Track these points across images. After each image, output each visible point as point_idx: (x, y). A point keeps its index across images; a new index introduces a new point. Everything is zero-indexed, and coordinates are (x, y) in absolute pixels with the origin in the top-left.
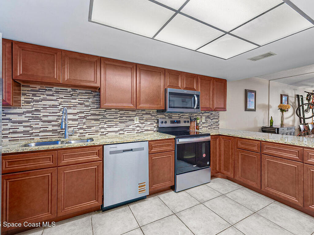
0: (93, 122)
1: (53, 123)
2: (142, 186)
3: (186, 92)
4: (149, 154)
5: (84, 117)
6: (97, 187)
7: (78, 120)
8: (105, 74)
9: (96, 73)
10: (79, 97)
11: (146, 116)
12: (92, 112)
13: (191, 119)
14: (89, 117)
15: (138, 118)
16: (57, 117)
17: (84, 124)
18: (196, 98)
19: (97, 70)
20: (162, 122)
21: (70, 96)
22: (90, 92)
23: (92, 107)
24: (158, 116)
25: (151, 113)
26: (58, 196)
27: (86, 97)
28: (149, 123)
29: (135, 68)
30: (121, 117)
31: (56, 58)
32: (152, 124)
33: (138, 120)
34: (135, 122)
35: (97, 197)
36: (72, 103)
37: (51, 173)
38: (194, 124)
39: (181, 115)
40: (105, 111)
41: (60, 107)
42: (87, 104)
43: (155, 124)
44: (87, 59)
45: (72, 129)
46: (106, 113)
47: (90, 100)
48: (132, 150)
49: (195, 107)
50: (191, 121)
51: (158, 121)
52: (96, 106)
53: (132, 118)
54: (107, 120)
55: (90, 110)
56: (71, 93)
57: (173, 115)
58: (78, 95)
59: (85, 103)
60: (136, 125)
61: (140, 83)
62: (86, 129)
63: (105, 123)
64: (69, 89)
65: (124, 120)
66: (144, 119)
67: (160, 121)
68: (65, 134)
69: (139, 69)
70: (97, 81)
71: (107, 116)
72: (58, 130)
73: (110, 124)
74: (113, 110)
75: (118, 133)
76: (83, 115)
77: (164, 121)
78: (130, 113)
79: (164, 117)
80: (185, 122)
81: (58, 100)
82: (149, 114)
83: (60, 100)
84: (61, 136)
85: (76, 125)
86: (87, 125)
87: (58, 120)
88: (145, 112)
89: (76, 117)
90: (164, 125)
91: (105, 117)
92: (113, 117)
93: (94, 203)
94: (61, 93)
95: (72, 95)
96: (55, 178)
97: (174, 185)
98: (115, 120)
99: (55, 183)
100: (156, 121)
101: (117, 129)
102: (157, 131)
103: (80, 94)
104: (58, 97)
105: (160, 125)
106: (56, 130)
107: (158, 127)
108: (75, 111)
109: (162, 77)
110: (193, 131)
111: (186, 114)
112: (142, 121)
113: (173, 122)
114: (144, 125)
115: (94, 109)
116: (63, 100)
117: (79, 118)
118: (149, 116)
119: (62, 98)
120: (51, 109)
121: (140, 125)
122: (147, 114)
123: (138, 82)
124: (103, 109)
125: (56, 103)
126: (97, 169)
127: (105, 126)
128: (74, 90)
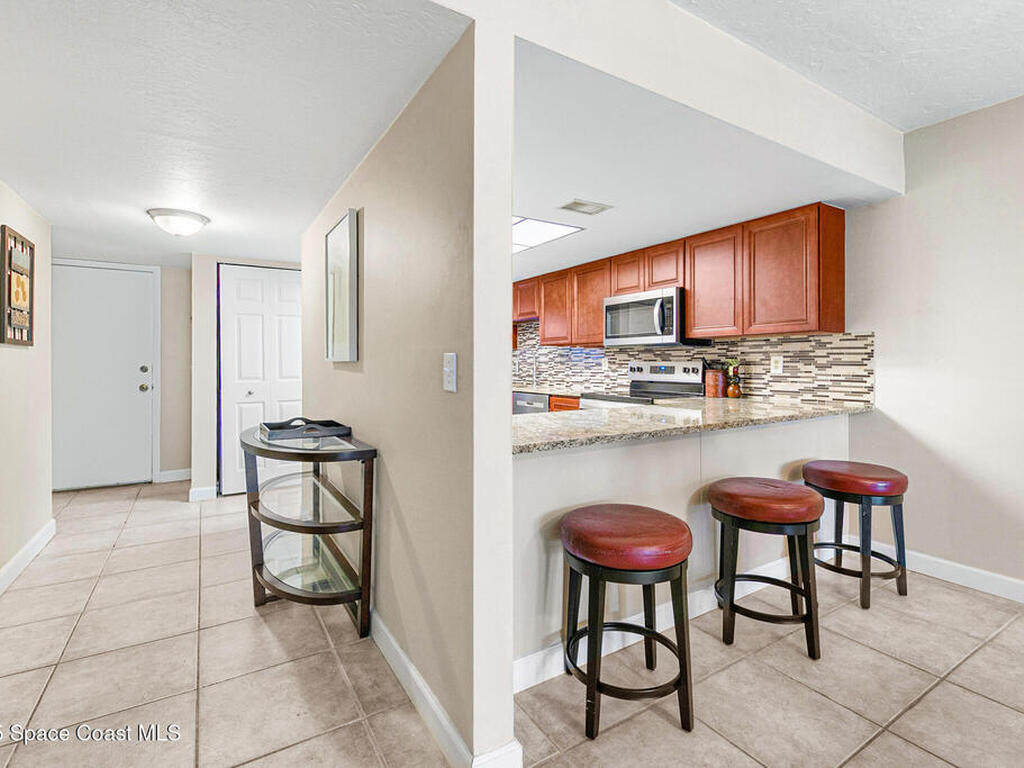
66: (617, 362)
79: (653, 358)
112: (614, 367)
114: (616, 374)
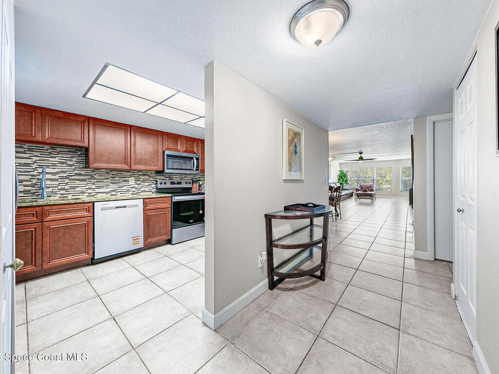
0: (77, 182)
1: (25, 183)
2: (136, 239)
3: (184, 154)
4: (144, 210)
5: (66, 178)
6: (87, 241)
7: (59, 180)
8: (94, 133)
9: (83, 132)
10: (60, 155)
11: (142, 178)
12: (75, 172)
13: (193, 181)
14: (73, 177)
15: (133, 179)
16: (30, 177)
17: (67, 184)
18: (195, 161)
19: (85, 130)
20: (161, 183)
21: (48, 154)
22: (74, 150)
23: (76, 167)
24: (157, 177)
25: (149, 174)
26: (43, 250)
27: (69, 156)
28: (147, 184)
29: (129, 129)
30: (114, 178)
31: (34, 116)
32: (150, 185)
33: (134, 181)
34: (130, 183)
35: (87, 250)
36: (50, 162)
37: (35, 228)
38: (196, 186)
39: (183, 176)
40: (93, 171)
41: (35, 166)
42: (69, 163)
43: (153, 185)
44: (72, 118)
45: (50, 189)
46: (94, 173)
47: (73, 160)
48: (125, 207)
49: (194, 169)
50: (193, 183)
51: (157, 183)
52: (81, 166)
53: (126, 179)
54: (95, 181)
55: (74, 170)
56: (49, 151)
57: (174, 177)
58: (59, 153)
59: (67, 162)
60: (131, 186)
61: (135, 144)
62: (69, 190)
63: (93, 184)
64: (47, 147)
65: (116, 181)
67: (159, 182)
68: (42, 195)
69: (134, 131)
70: (85, 140)
71: (96, 176)
72: (32, 191)
73: (99, 184)
74: (102, 170)
75: (110, 194)
76: (65, 175)
77: (163, 182)
78: (125, 173)
80: (186, 183)
81: (31, 157)
82: (147, 175)
83: (35, 159)
84: (36, 197)
85: (56, 186)
86: (70, 186)
87: (32, 180)
88: (142, 173)
89: (57, 177)
90: (163, 186)
91: (92, 177)
92: (103, 177)
93: (84, 256)
94: (36, 150)
95: (50, 153)
96: (39, 233)
97: (170, 238)
98: (105, 181)
99: (39, 237)
100: (155, 182)
101: (108, 190)
102: (156, 192)
103: (61, 152)
104: (32, 155)
105: (159, 186)
106: (30, 191)
107: (157, 188)
108: (55, 171)
109: (160, 139)
110: (194, 191)
111: (188, 176)
113: (172, 183)
115: (79, 169)
116: (38, 158)
117: (60, 178)
118: (147, 177)
119: (37, 156)
120: (23, 167)
121: (136, 186)
122: (144, 175)
123: (132, 143)
124: (90, 169)
125: (29, 161)
126: (87, 224)
127: (94, 187)
128: (53, 148)
